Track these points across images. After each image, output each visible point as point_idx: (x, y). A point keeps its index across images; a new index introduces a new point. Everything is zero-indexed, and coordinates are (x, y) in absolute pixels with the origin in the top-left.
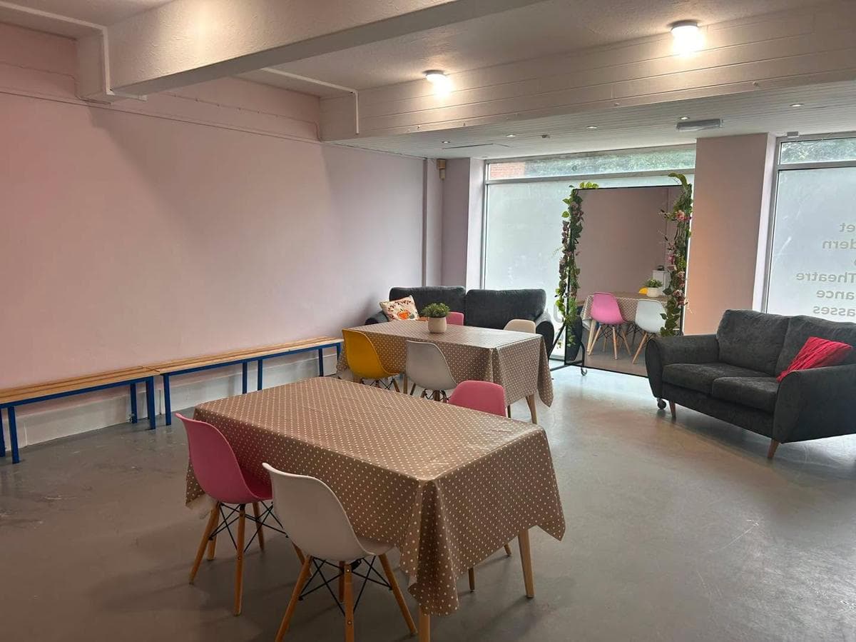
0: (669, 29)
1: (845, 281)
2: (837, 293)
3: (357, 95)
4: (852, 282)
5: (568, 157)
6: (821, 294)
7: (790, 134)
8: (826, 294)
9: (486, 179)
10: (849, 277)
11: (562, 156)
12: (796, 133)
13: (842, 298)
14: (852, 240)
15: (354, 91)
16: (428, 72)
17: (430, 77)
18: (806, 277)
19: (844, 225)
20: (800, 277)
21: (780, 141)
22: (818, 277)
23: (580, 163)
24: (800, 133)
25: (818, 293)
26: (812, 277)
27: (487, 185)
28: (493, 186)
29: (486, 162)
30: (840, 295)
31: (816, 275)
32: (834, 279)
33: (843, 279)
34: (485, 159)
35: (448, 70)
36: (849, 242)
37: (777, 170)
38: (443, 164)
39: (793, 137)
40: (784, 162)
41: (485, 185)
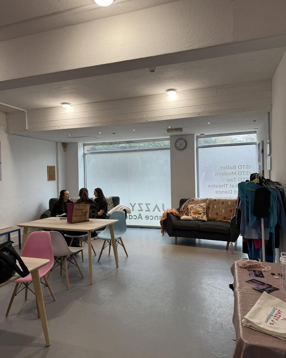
0: (165, 92)
1: (224, 187)
2: (222, 191)
3: (26, 113)
4: (227, 187)
5: (120, 143)
6: (217, 192)
7: (201, 135)
8: (219, 192)
9: (85, 152)
10: (225, 185)
11: (117, 143)
12: (203, 134)
13: (224, 193)
14: (225, 172)
15: (25, 111)
16: (63, 103)
17: (64, 106)
18: (211, 186)
19: (221, 167)
20: (209, 186)
21: (198, 137)
22: (215, 186)
23: (125, 145)
24: (205, 135)
25: (216, 192)
26: (213, 186)
27: (86, 154)
28: (88, 155)
29: (84, 145)
30: (223, 192)
31: (214, 185)
32: (220, 186)
33: (223, 186)
34: (84, 143)
35: (72, 103)
36: (224, 173)
37: (197, 148)
38: (65, 145)
39: (203, 136)
40: (199, 145)
41: (84, 155)
